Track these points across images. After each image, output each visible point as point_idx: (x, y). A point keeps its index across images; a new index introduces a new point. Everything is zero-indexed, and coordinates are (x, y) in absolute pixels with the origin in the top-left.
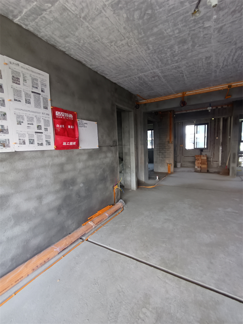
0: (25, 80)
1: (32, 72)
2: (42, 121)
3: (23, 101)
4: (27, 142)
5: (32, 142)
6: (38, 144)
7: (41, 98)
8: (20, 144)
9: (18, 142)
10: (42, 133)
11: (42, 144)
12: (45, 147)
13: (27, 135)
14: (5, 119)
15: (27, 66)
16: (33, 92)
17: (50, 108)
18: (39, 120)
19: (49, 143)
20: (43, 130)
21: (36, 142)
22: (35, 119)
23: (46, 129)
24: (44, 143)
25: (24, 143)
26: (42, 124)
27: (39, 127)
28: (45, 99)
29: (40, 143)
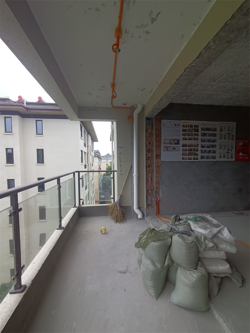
0: (225, 129)
1: (228, 124)
2: (230, 146)
3: (223, 138)
4: (222, 157)
5: (224, 157)
6: (227, 158)
7: (231, 135)
8: (220, 158)
9: (219, 157)
10: (229, 152)
11: (229, 158)
12: (230, 160)
13: (223, 154)
14: (216, 147)
15: (226, 122)
16: (227, 133)
17: (235, 139)
18: (228, 146)
19: (232, 157)
20: (230, 151)
21: (226, 157)
22: (227, 146)
23: (232, 150)
24: (230, 157)
25: (221, 157)
26: (230, 148)
27: (228, 150)
28: (233, 136)
29: (228, 157)
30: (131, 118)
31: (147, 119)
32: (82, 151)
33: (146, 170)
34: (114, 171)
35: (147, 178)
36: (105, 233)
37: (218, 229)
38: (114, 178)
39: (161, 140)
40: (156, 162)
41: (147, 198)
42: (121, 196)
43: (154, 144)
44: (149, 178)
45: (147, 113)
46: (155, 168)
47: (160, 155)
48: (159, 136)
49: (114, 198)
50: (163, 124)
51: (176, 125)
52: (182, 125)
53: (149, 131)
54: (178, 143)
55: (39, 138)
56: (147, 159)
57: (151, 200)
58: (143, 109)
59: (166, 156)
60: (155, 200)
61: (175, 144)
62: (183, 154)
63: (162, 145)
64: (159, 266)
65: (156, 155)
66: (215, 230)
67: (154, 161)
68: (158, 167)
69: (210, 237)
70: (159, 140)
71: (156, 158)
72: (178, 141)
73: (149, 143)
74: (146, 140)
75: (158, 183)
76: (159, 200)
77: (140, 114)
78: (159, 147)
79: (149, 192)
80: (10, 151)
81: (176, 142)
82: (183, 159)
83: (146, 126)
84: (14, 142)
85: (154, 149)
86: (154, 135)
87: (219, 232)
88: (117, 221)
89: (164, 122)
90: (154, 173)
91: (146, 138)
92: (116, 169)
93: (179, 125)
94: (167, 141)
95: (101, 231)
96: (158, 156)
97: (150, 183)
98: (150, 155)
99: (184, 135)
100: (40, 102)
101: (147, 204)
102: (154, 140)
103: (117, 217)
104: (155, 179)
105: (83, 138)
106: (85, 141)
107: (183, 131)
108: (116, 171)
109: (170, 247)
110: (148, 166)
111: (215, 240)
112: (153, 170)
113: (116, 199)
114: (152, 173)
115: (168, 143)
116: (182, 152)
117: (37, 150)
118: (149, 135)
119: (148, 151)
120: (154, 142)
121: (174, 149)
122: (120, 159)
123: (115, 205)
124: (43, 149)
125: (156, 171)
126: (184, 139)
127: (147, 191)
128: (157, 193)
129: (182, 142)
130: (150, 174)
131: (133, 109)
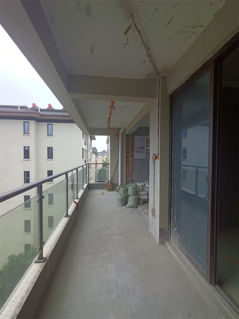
30: (118, 135)
31: (127, 135)
32: (83, 149)
33: (126, 163)
34: (108, 164)
35: (126, 168)
36: (103, 194)
37: (144, 183)
38: (108, 168)
39: (134, 147)
40: (131, 159)
41: (126, 179)
42: (112, 177)
43: (131, 149)
44: (128, 168)
45: (126, 133)
46: (131, 162)
47: (134, 155)
48: (133, 145)
49: (108, 179)
50: (136, 138)
51: (142, 139)
52: (146, 139)
53: (128, 142)
54: (144, 149)
55: (50, 138)
56: (127, 157)
57: (129, 180)
58: (125, 129)
59: (136, 156)
60: (131, 180)
61: (142, 149)
62: (146, 154)
63: (135, 150)
64: (123, 196)
65: (132, 155)
66: (144, 184)
67: (130, 159)
68: (132, 162)
69: (142, 186)
70: (133, 148)
71: (131, 157)
72: (144, 147)
73: (128, 149)
74: (126, 147)
75: (132, 170)
76: (132, 180)
77: (123, 133)
78: (133, 151)
79: (128, 175)
80: (26, 148)
81: (143, 148)
82: (146, 157)
83: (126, 140)
84: (30, 141)
85: (130, 152)
86: (131, 144)
87: (145, 184)
88: (109, 191)
89: (135, 137)
90: (130, 165)
91: (126, 146)
92: (109, 163)
93: (144, 139)
94: (137, 148)
95: (101, 193)
96: (133, 156)
97: (128, 170)
98: (128, 155)
99: (147, 144)
100: (50, 109)
101: (126, 182)
102: (131, 147)
103: (109, 189)
104: (130, 168)
105: (84, 138)
106: (85, 140)
107: (146, 142)
108: (109, 164)
109: (127, 190)
110: (127, 161)
111: (143, 187)
112: (129, 164)
113: (109, 179)
114: (129, 165)
115: (138, 149)
116: (146, 153)
117: (48, 147)
118: (128, 144)
119: (127, 153)
120: (130, 148)
121: (141, 152)
122: (112, 157)
123: (108, 183)
124: (52, 147)
125: (131, 164)
126: (147, 146)
127: (126, 175)
128: (132, 176)
129: (146, 148)
130: (128, 166)
131: (119, 129)
